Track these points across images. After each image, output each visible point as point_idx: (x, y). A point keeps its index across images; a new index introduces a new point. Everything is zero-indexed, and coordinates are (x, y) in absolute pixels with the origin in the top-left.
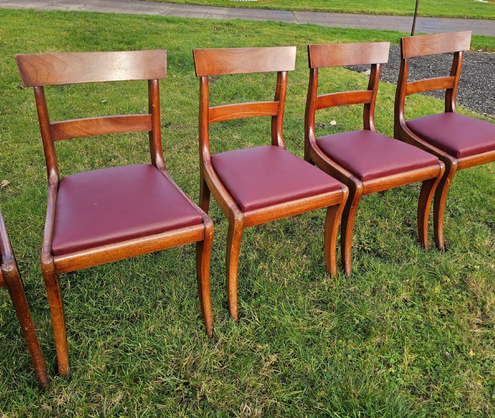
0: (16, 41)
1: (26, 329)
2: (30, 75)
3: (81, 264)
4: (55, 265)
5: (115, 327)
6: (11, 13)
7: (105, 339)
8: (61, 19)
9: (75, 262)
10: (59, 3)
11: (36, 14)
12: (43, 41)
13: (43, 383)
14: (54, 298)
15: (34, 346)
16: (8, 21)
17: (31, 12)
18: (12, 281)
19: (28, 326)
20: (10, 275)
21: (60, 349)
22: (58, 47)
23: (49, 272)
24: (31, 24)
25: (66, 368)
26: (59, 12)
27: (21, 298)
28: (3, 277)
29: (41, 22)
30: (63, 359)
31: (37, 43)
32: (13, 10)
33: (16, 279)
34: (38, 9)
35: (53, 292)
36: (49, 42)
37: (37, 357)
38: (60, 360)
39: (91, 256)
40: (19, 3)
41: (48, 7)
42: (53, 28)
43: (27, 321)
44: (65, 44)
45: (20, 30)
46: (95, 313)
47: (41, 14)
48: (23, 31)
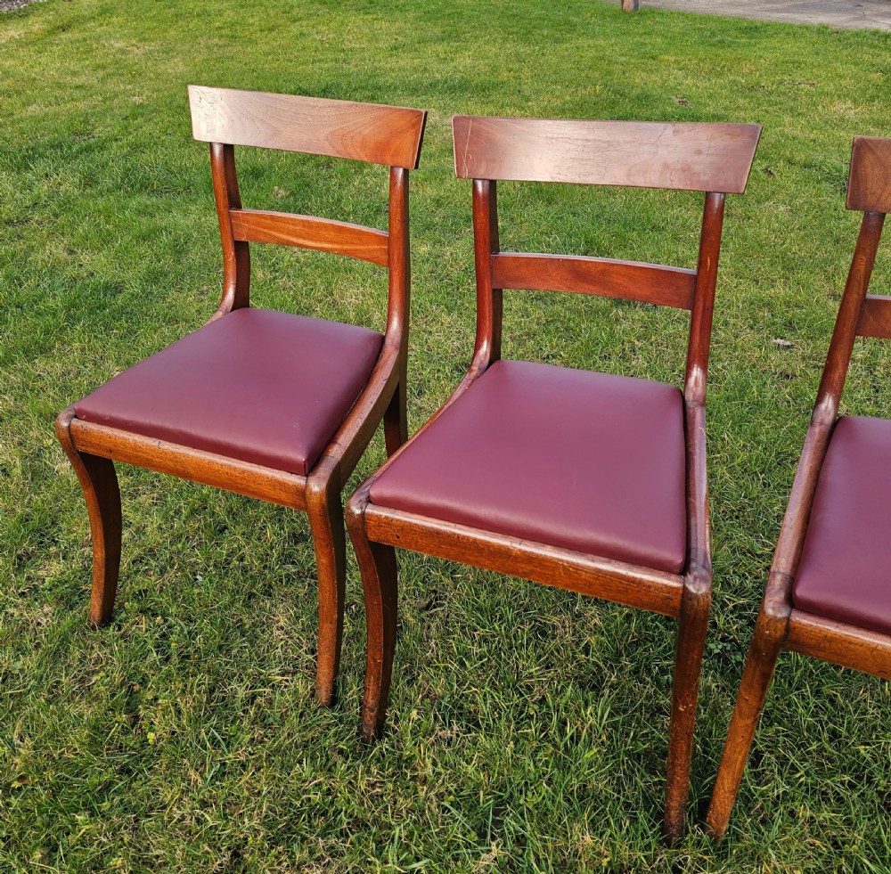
0: (781, 83)
1: (681, 709)
2: (869, 185)
3: (845, 656)
4: (789, 627)
5: (844, 793)
6: (786, 30)
7: (816, 807)
8: (875, 47)
9: (834, 645)
10: (876, 15)
11: (830, 35)
12: (831, 88)
13: (672, 825)
14: (755, 685)
15: (681, 746)
16: (778, 45)
17: (822, 30)
18: (695, 618)
19: (687, 706)
20: (696, 604)
21: (726, 782)
22: (855, 101)
23: (770, 635)
24: (817, 54)
25: (723, 824)
26: (875, 33)
27: (696, 652)
28: (682, 600)
29: (835, 51)
30: (724, 801)
31: (819, 90)
32: (791, 26)
33: (703, 617)
34: (833, 25)
35: (757, 674)
36: (842, 90)
37: (678, 769)
38: (718, 803)
39: (875, 653)
40: (802, 13)
41: (851, 24)
42: (856, 64)
43: (688, 695)
44: (872, 99)
45: (793, 62)
46: (808, 729)
47: (839, 36)
48: (798, 65)
